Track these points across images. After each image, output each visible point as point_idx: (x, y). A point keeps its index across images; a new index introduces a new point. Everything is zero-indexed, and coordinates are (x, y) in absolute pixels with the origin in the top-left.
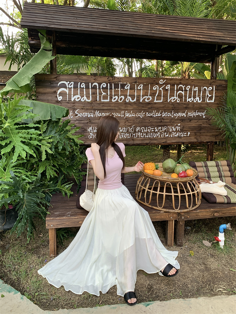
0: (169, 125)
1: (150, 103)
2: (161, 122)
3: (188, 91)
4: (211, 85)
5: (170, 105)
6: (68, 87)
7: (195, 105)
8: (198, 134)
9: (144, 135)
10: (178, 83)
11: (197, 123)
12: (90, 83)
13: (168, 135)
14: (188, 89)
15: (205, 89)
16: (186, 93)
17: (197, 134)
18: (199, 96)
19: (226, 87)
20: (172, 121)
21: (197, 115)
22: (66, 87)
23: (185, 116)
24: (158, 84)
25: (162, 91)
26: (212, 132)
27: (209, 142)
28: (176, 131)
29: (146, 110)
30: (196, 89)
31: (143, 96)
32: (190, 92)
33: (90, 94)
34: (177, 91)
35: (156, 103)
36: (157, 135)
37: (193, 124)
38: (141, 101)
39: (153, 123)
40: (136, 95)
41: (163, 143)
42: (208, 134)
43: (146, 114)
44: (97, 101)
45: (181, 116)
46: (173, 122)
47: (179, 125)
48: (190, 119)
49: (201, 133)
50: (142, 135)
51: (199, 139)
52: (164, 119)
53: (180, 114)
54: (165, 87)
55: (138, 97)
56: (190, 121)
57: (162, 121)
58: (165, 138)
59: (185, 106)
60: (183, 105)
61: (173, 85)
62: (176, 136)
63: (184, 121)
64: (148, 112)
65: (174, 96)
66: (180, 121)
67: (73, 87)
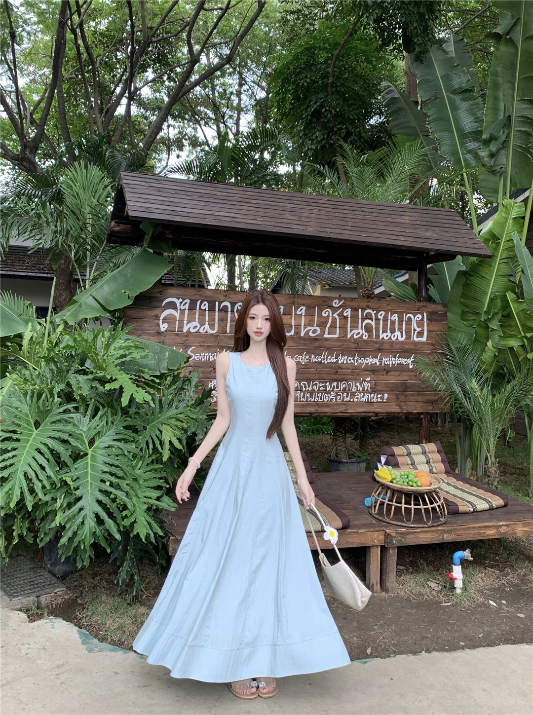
0: (351, 379)
1: (316, 339)
2: (337, 374)
3: (381, 321)
4: (419, 311)
5: (352, 344)
6: (179, 308)
7: (394, 345)
8: (402, 398)
9: (307, 397)
10: (364, 307)
11: (400, 378)
12: (217, 303)
13: (348, 399)
14: (381, 318)
15: (410, 318)
16: (377, 324)
17: (400, 397)
18: (400, 329)
19: (445, 315)
20: (356, 373)
21: (399, 362)
22: (175, 308)
23: (378, 364)
24: (331, 307)
25: (338, 318)
26: (425, 395)
27: (422, 413)
28: (364, 391)
29: (311, 351)
30: (395, 317)
31: (305, 326)
32: (386, 322)
33: (216, 320)
34: (363, 319)
35: (327, 340)
36: (331, 397)
37: (392, 379)
38: (302, 335)
39: (323, 375)
40: (293, 324)
41: (341, 412)
42: (420, 398)
43: (310, 357)
44: (226, 332)
45: (372, 364)
46: (358, 374)
47: (368, 379)
48: (387, 370)
49: (406, 396)
50: (304, 397)
51: (405, 407)
52: (341, 368)
53: (370, 361)
54: (343, 312)
55: (297, 328)
56: (387, 373)
57: (337, 372)
58: (344, 403)
59: (377, 346)
60: (373, 344)
61: (355, 310)
62: (363, 399)
63: (376, 373)
64: (313, 353)
65: (357, 328)
66: (368, 373)
67: (187, 308)
